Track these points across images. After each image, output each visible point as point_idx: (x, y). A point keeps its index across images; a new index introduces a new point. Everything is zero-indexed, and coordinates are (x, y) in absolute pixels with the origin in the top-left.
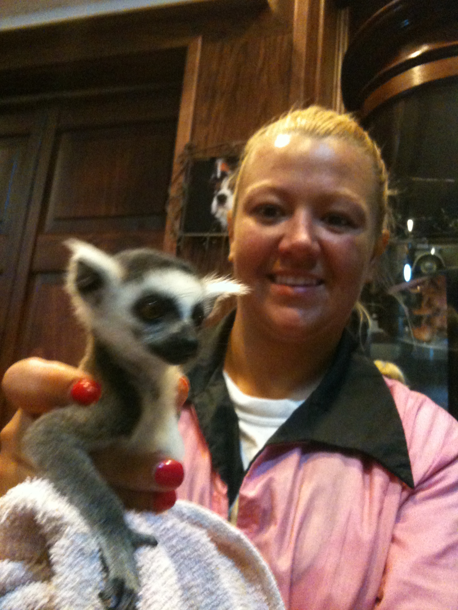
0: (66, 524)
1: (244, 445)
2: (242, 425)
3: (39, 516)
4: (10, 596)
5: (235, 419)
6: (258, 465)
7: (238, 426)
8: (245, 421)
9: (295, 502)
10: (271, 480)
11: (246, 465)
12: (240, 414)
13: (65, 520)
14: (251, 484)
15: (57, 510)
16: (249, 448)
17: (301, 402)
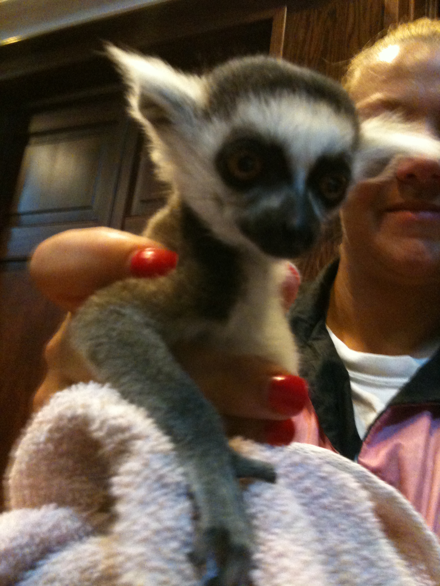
0: (136, 437)
1: (357, 409)
2: (354, 386)
3: (95, 426)
4: (55, 558)
5: (347, 379)
6: (379, 429)
7: (349, 386)
8: (357, 381)
9: (429, 473)
10: (398, 447)
11: (361, 433)
12: (352, 374)
13: (135, 431)
14: (372, 451)
15: (121, 417)
16: (365, 413)
17: (424, 361)
